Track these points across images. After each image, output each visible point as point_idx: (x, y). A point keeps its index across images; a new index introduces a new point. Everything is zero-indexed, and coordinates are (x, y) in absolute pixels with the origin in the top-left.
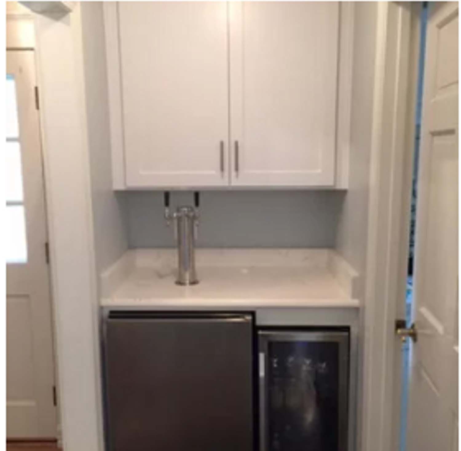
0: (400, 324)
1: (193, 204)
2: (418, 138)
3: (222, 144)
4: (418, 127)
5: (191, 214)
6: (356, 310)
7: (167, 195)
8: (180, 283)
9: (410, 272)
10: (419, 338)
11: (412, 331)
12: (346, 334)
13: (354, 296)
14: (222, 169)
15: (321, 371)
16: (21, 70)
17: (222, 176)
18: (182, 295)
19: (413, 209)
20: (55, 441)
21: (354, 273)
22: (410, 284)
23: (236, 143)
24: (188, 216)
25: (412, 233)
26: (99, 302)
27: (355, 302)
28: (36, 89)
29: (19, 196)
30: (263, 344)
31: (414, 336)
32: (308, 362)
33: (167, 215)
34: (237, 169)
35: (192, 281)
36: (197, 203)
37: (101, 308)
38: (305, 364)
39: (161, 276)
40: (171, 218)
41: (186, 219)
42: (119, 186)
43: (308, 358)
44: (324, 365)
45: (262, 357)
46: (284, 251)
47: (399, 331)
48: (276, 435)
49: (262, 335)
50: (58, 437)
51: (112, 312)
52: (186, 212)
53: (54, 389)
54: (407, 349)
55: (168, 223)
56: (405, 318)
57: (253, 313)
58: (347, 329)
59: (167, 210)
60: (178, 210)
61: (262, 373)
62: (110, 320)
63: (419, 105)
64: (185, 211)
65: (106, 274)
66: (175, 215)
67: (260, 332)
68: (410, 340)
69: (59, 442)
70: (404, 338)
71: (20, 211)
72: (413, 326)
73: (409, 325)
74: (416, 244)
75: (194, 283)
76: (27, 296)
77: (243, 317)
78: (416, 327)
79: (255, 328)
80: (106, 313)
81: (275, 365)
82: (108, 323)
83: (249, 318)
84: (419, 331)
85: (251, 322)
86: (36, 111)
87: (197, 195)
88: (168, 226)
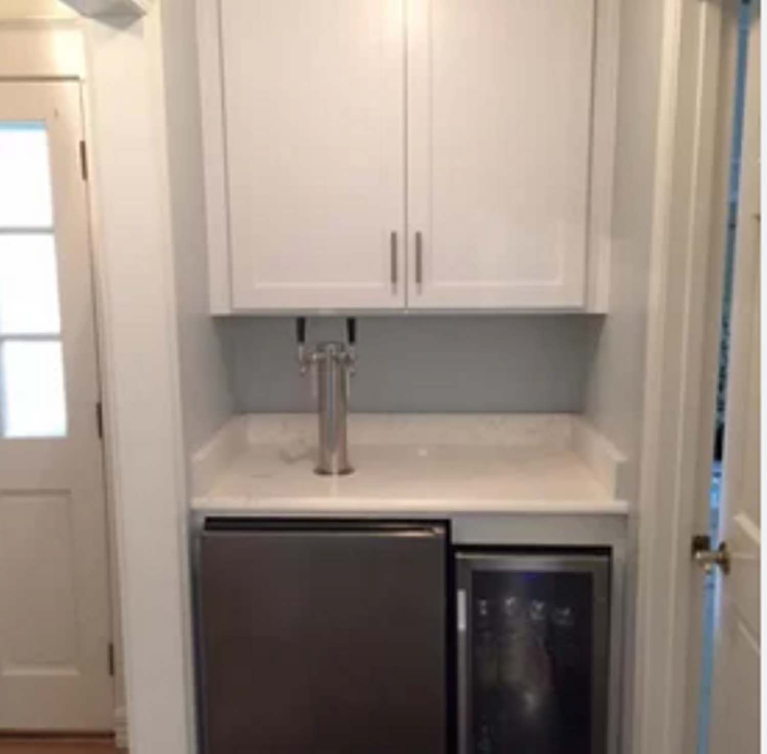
0: (700, 544)
1: (345, 338)
2: (732, 226)
3: (394, 236)
4: (733, 207)
5: (342, 355)
6: (623, 519)
7: (301, 322)
8: (323, 471)
9: (718, 455)
10: (733, 566)
11: (720, 555)
12: (604, 559)
13: (618, 495)
14: (394, 278)
15: (562, 622)
16: (56, 113)
17: (395, 291)
18: (325, 493)
19: (724, 347)
20: (112, 735)
21: (618, 457)
22: (718, 475)
23: (418, 237)
24: (337, 360)
25: (721, 387)
26: (188, 503)
27: (620, 506)
28: (83, 145)
29: (54, 325)
30: (464, 576)
31: (724, 563)
32: (539, 606)
33: (301, 357)
34: (419, 279)
35: (343, 468)
36: (352, 338)
37: (192, 513)
38: (534, 609)
39: (288, 459)
40: (308, 362)
41: (334, 363)
42: (220, 307)
43: (540, 599)
44: (567, 612)
45: (462, 597)
46: (497, 419)
47: (699, 555)
48: (484, 729)
49: (464, 560)
50: (117, 729)
51: (209, 520)
52: (334, 353)
53: (111, 649)
54: (712, 586)
55: (303, 370)
56: (709, 533)
57: (446, 523)
58: (606, 551)
59: (301, 349)
60: (320, 349)
61: (462, 625)
62: (206, 534)
63: (736, 168)
64: (331, 351)
65: (200, 456)
66: (314, 357)
67: (459, 556)
68: (718, 570)
69: (118, 737)
70: (707, 567)
71: (55, 349)
72: (723, 547)
73: (715, 545)
74: (729, 407)
75: (345, 471)
76: (66, 492)
77: (430, 530)
78: (729, 548)
79: (451, 549)
80: (201, 521)
81: (484, 612)
82: (203, 539)
83: (439, 531)
84: (735, 555)
85: (443, 538)
86: (82, 182)
87: (351, 323)
88: (302, 375)
